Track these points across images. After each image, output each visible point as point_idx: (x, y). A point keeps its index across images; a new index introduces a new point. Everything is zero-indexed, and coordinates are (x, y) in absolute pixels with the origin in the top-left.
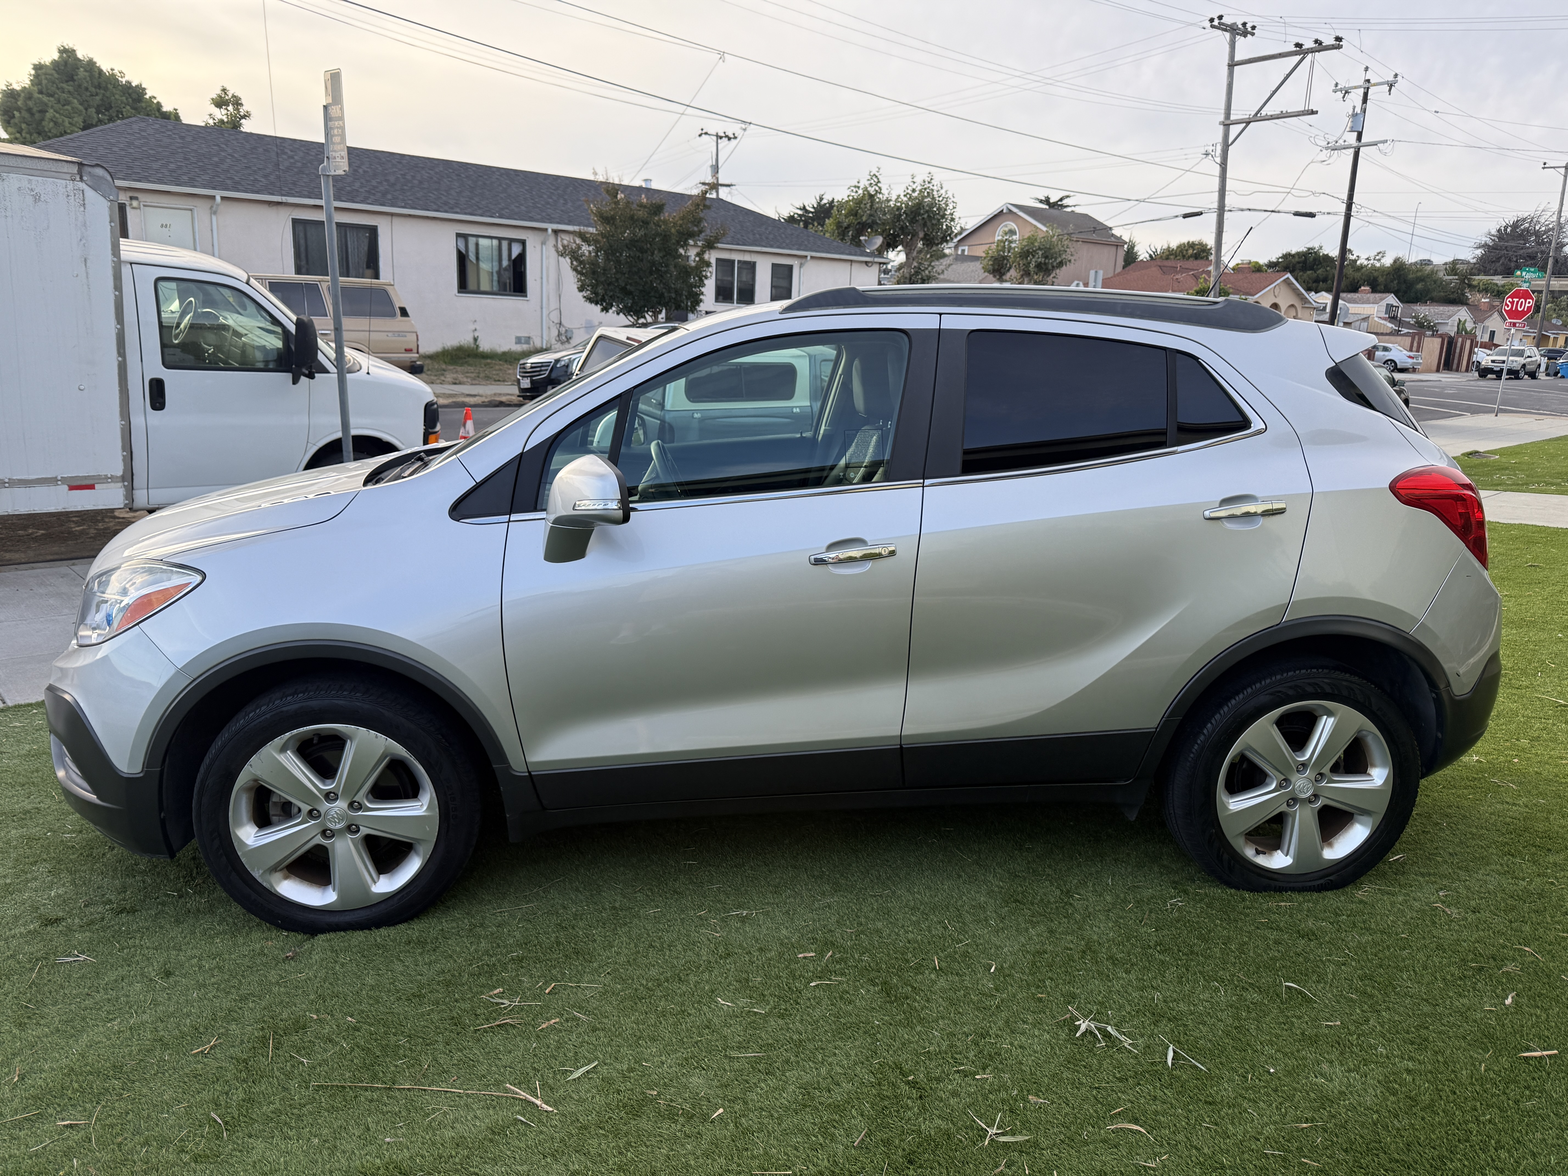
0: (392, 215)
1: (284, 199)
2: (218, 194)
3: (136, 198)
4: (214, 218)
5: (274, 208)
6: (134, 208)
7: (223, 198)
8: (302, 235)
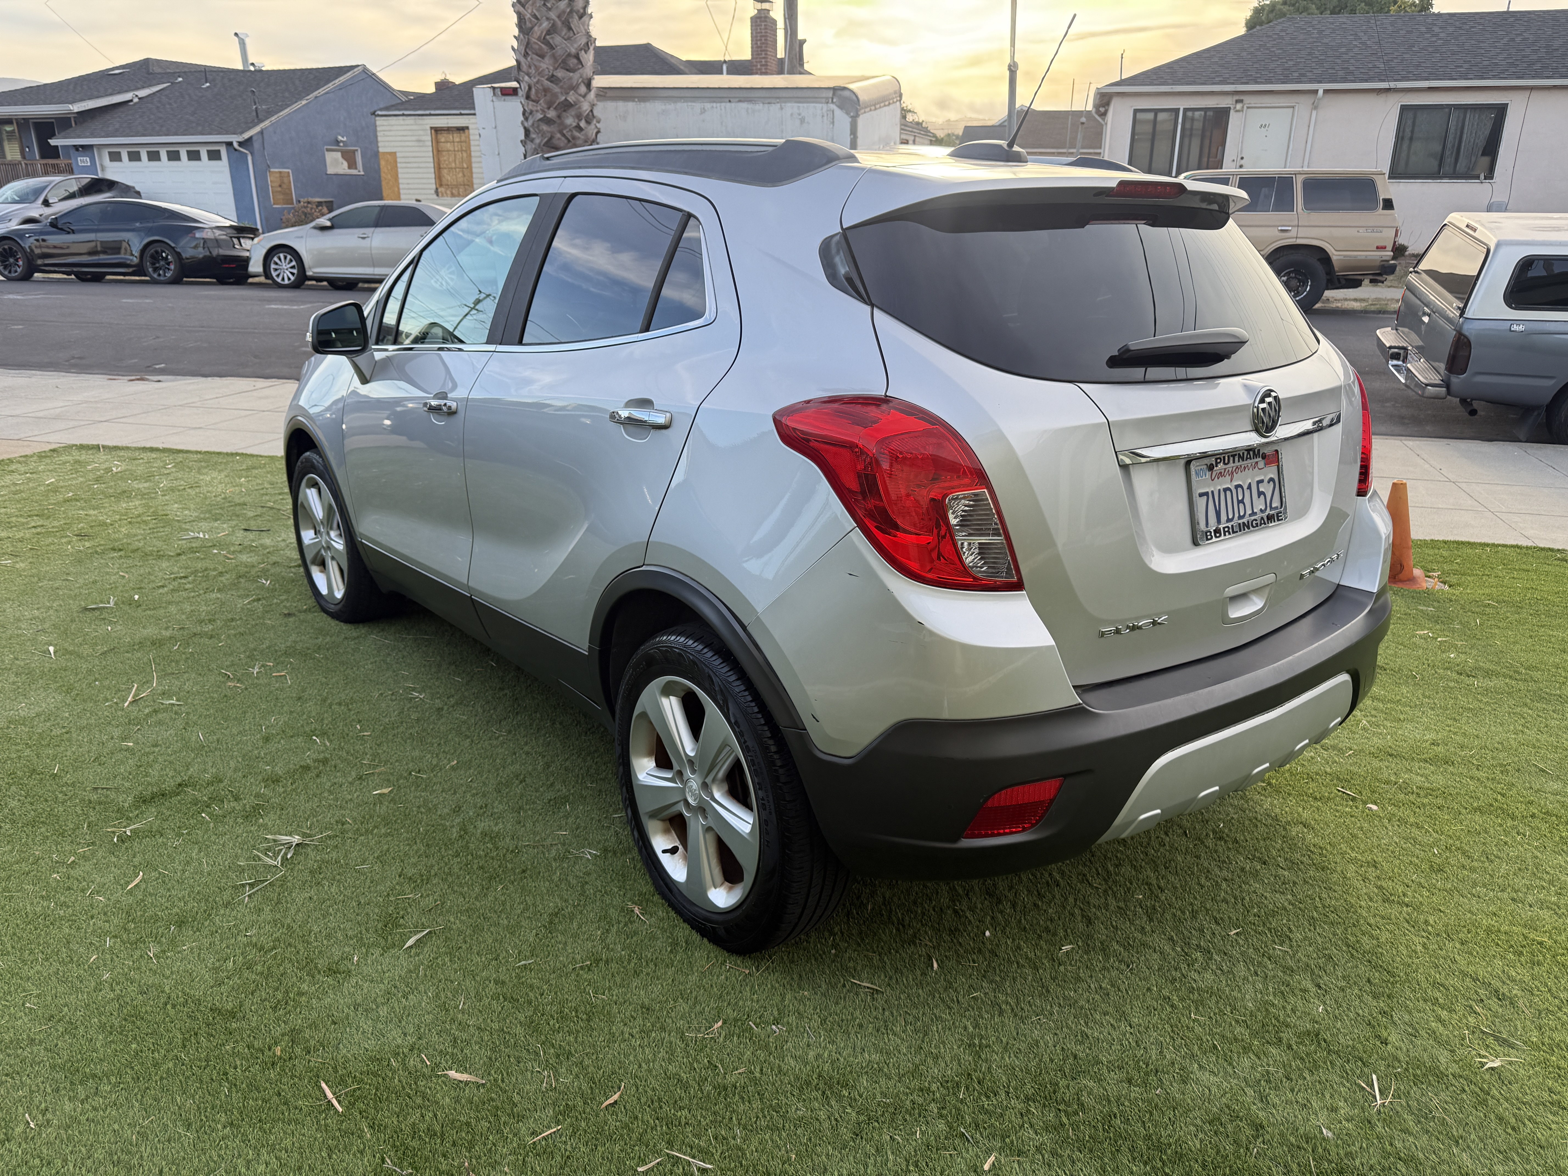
0: (1532, 88)
1: (1392, 85)
2: (1321, 88)
3: (1241, 101)
4: (1314, 113)
5: (1384, 95)
6: (1237, 111)
7: (1326, 91)
8: (1410, 122)
